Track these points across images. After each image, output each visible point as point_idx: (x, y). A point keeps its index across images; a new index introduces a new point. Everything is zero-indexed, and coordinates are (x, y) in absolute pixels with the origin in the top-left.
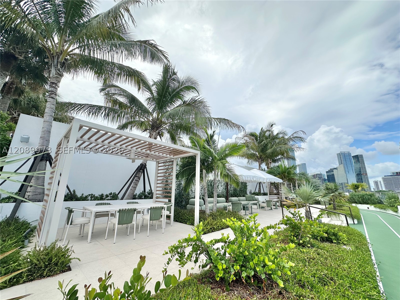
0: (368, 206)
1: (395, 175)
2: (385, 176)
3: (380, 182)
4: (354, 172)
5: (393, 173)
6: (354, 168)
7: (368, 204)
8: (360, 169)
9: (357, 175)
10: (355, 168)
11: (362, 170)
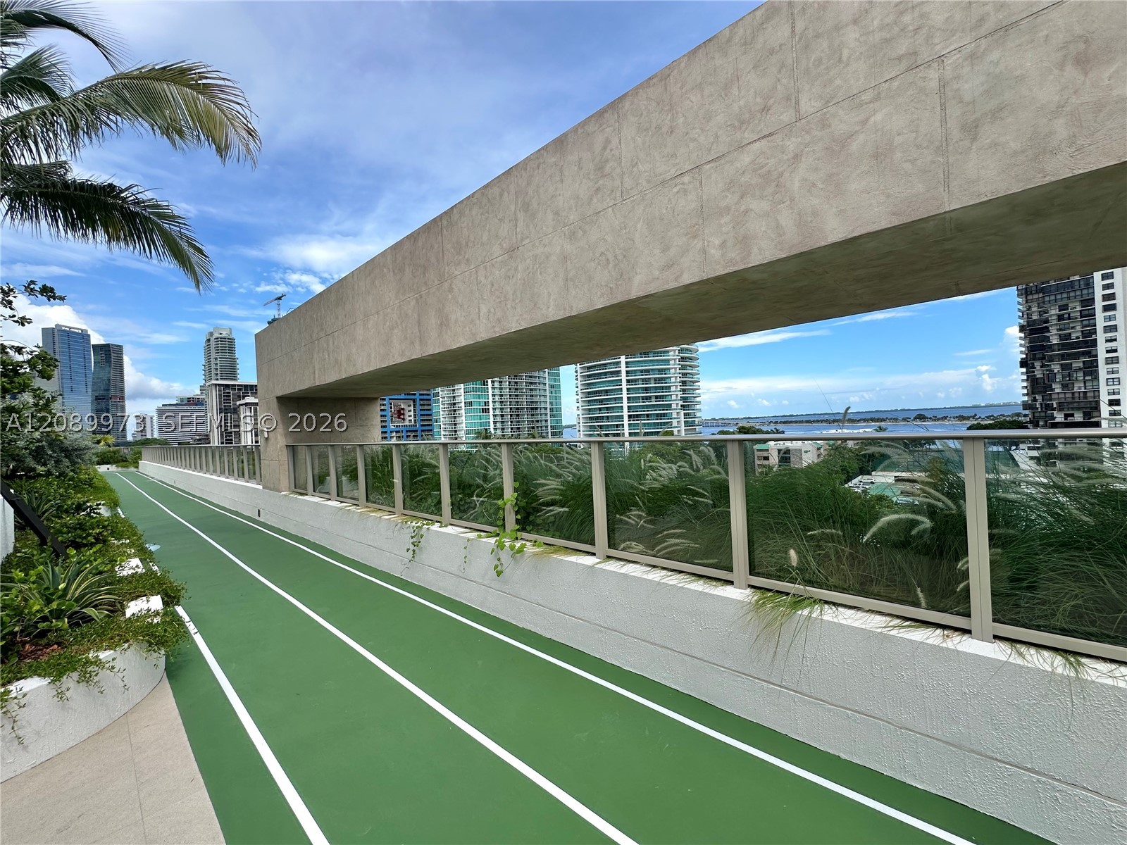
0: (108, 466)
1: (184, 403)
2: (163, 405)
3: (151, 418)
4: (90, 390)
5: (182, 400)
6: (90, 380)
7: (108, 463)
8: (109, 384)
9: (97, 398)
10: (93, 379)
11: (112, 387)
